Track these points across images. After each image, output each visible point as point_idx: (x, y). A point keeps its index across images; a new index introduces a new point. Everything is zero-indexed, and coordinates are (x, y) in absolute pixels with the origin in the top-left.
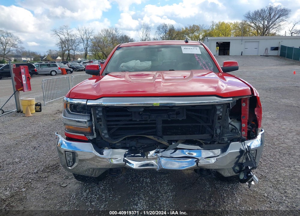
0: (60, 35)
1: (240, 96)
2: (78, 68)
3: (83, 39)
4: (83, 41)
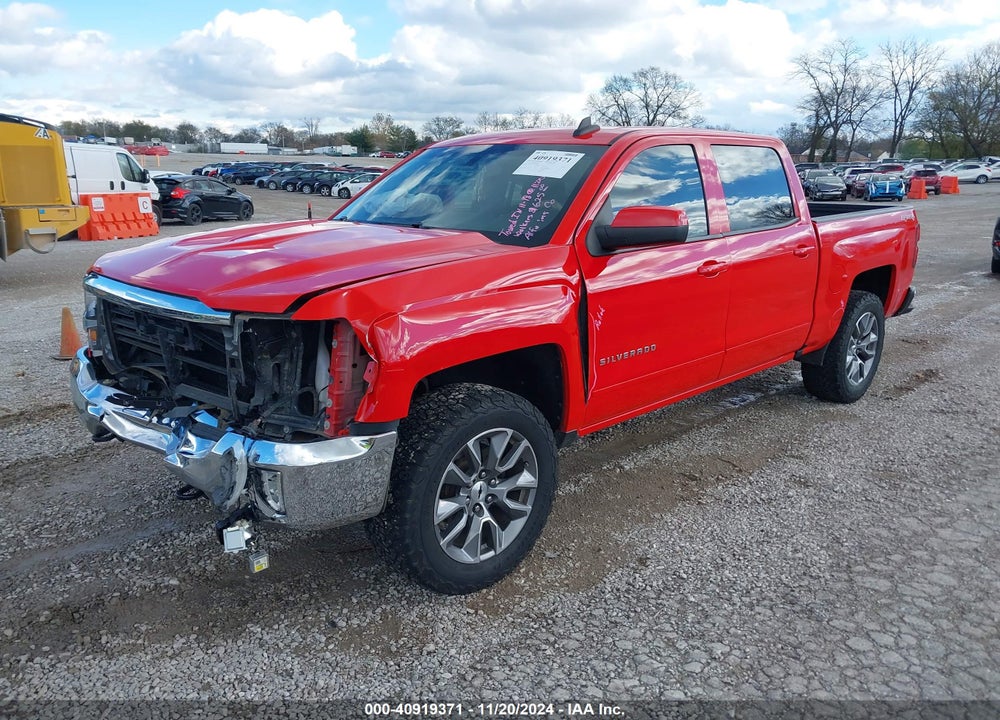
0: (817, 74)
1: (252, 313)
2: (819, 191)
3: (896, 86)
4: (897, 91)
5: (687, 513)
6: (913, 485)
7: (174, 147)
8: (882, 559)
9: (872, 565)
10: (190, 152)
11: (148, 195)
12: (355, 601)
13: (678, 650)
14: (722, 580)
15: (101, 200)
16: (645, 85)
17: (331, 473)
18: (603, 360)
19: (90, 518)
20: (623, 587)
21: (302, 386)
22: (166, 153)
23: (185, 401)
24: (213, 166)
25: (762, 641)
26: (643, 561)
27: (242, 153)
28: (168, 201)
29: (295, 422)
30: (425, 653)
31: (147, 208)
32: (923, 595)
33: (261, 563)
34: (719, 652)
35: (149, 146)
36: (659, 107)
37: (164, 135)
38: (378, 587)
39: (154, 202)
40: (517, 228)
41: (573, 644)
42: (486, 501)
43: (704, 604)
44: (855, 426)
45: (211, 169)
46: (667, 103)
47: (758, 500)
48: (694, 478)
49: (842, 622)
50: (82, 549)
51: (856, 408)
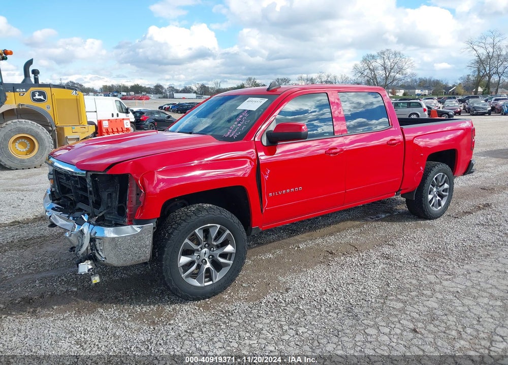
0: (478, 49)
2: (475, 110)
5: (320, 269)
6: (444, 260)
7: (152, 96)
8: (405, 294)
9: (399, 297)
10: (160, 98)
11: (129, 119)
12: (148, 301)
13: (283, 329)
14: (320, 300)
15: (107, 122)
16: (384, 58)
17: (131, 240)
18: (270, 194)
19: (52, 262)
20: (272, 300)
21: (119, 204)
22: (148, 99)
23: (80, 210)
24: (168, 105)
25: (325, 328)
26: (287, 290)
27: (184, 98)
28: (139, 122)
29: (115, 219)
30: (168, 324)
31: (127, 125)
32: (417, 311)
33: (96, 279)
34: (301, 331)
35: (140, 96)
36: (391, 69)
37: (148, 91)
38: (161, 296)
39: (131, 122)
40: (231, 134)
41: (236, 324)
42: (209, 258)
43: (306, 310)
44: (429, 231)
45: (167, 106)
46: (396, 67)
47: (359, 264)
48: (331, 253)
49: (369, 321)
50: (44, 274)
51: (436, 222)
